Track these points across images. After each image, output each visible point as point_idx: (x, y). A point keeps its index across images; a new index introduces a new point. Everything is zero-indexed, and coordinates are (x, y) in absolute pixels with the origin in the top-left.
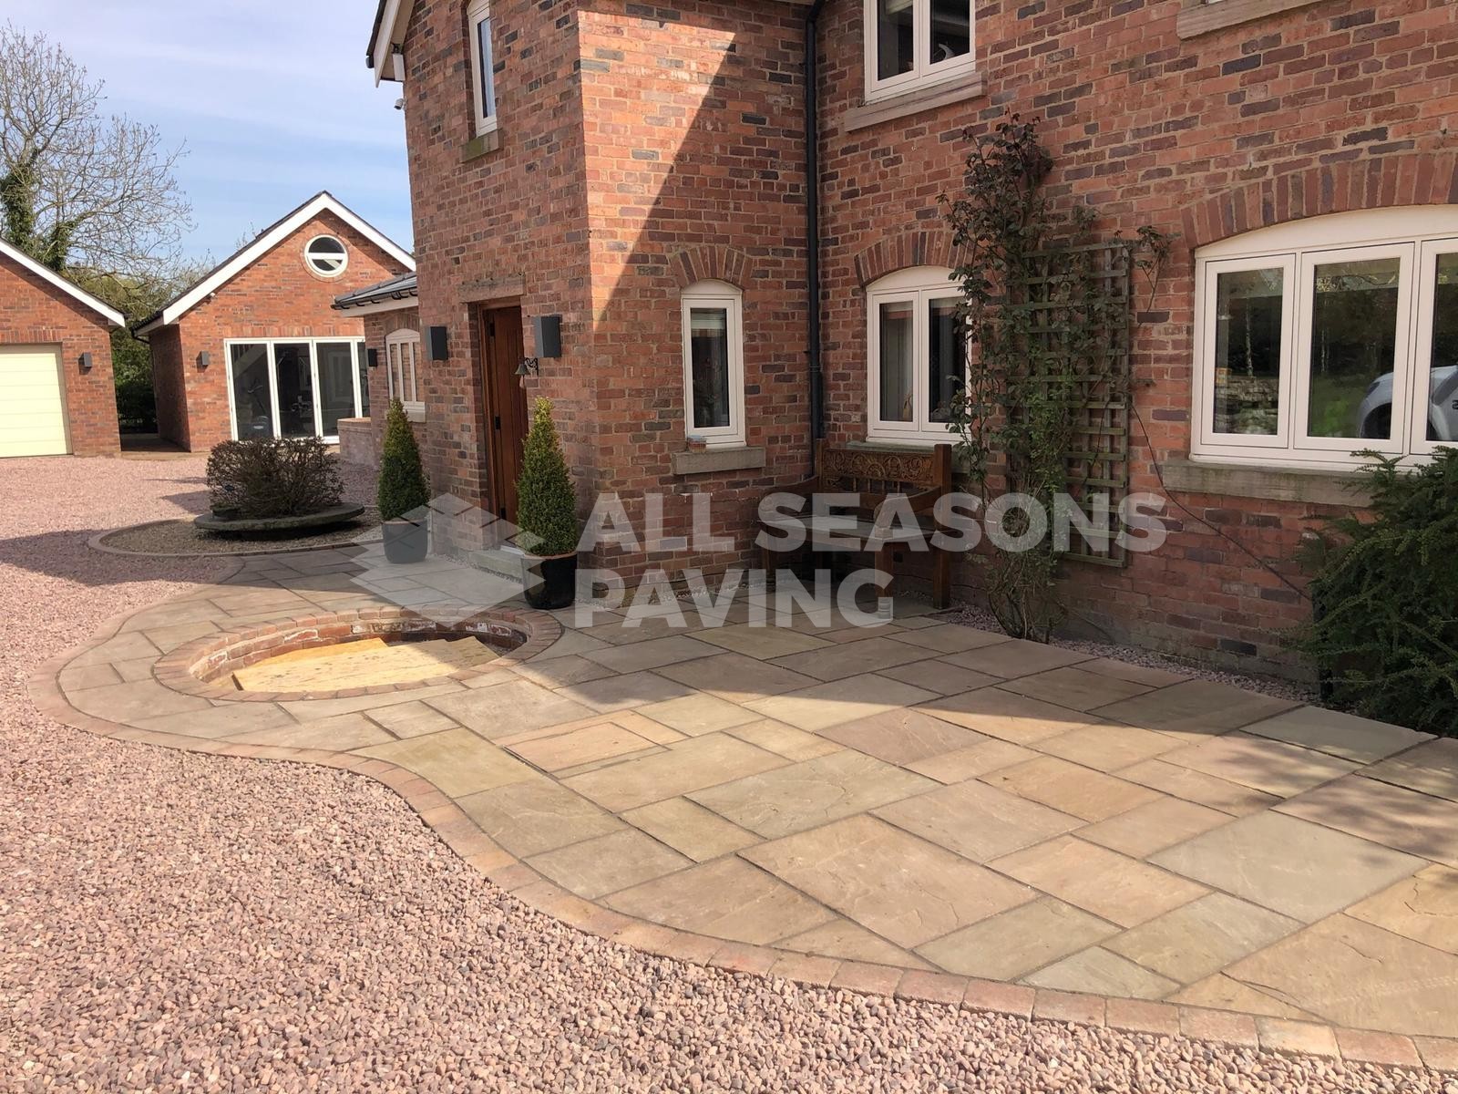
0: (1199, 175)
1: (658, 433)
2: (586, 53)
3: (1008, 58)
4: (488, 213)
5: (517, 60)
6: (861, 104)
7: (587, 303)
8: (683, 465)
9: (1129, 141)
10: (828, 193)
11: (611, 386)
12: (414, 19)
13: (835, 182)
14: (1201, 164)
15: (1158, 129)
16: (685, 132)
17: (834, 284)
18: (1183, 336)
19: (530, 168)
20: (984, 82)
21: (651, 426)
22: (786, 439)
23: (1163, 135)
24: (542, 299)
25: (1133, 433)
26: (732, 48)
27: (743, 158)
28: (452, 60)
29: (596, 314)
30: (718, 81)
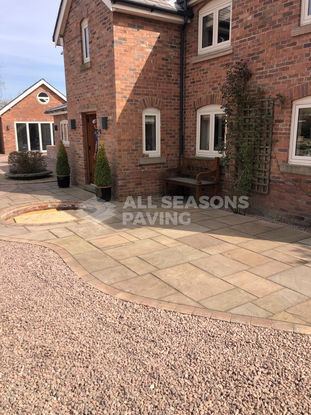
0: (295, 79)
1: (135, 152)
2: (115, 39)
3: (240, 42)
4: (87, 86)
5: (96, 40)
6: (197, 55)
7: (115, 113)
8: (142, 162)
9: (275, 68)
10: (186, 82)
11: (122, 138)
12: (66, 27)
13: (189, 79)
14: (296, 75)
15: (283, 64)
16: (144, 63)
17: (188, 109)
18: (288, 127)
19: (99, 73)
20: (233, 49)
21: (133, 150)
22: (172, 155)
23: (285, 66)
24: (102, 112)
25: (272, 155)
26: (159, 38)
27: (162, 71)
28: (77, 40)
29: (117, 117)
30: (155, 47)
